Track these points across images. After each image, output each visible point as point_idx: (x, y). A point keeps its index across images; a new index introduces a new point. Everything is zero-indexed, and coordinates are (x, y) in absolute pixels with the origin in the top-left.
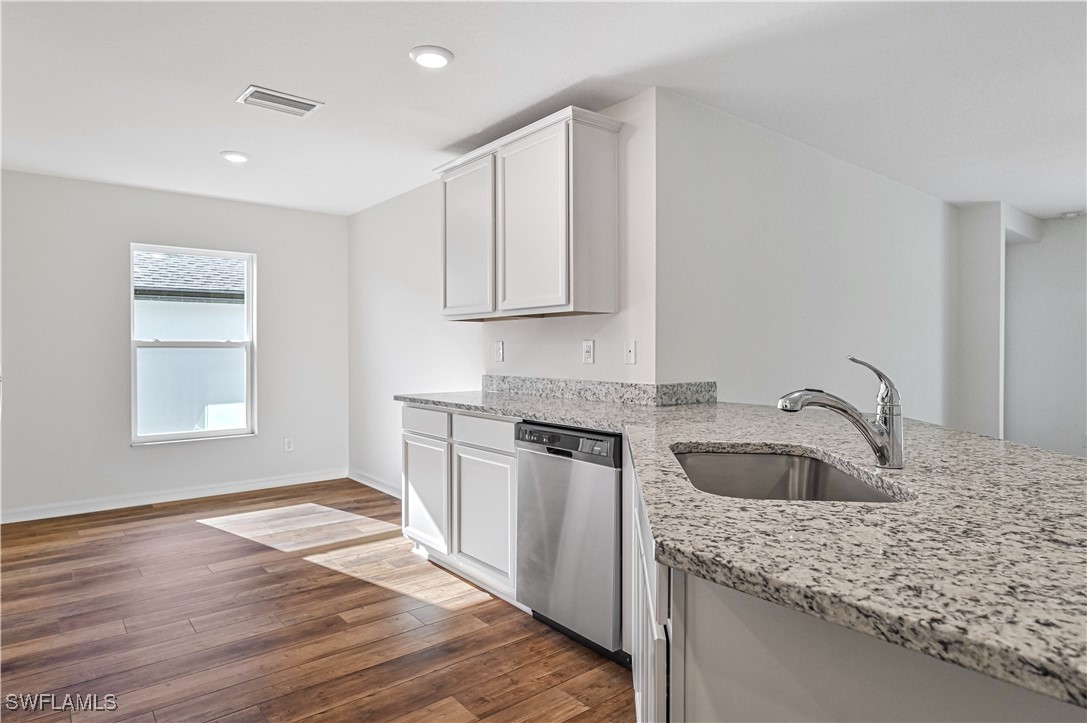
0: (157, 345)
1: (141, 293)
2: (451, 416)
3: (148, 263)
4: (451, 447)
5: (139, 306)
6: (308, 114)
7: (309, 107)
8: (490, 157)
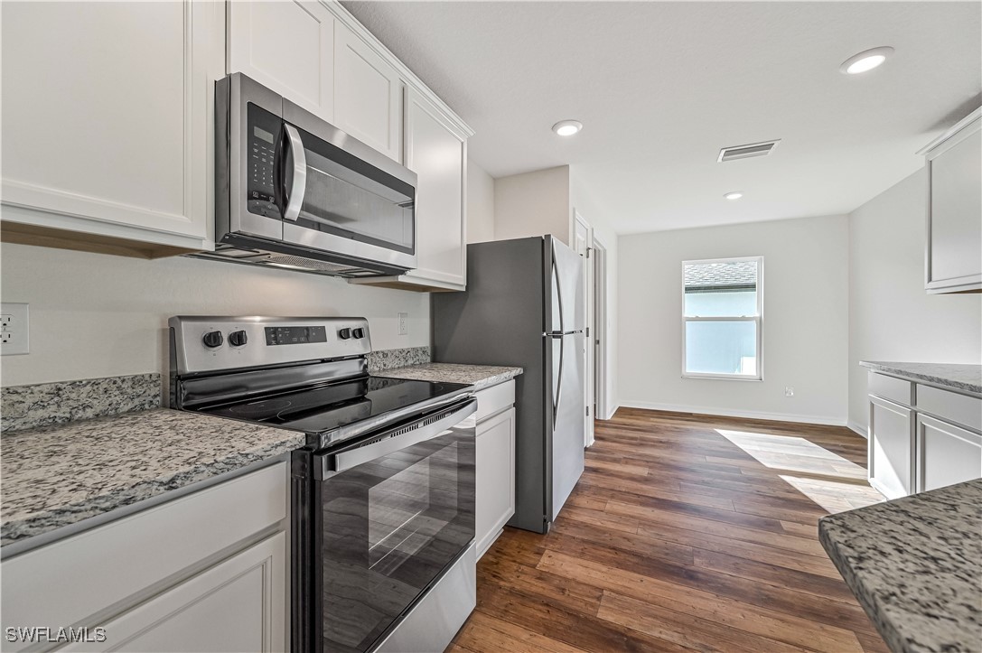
0: (697, 319)
1: (689, 289)
2: (914, 384)
3: (693, 272)
4: (914, 415)
5: (687, 297)
6: (771, 152)
7: (769, 146)
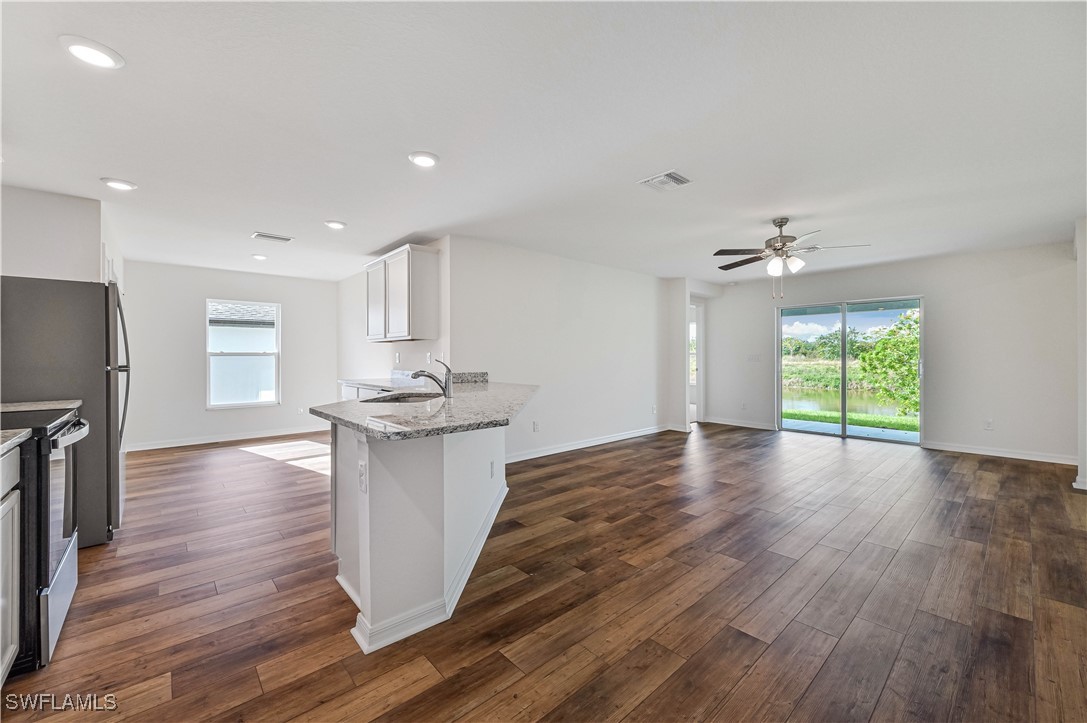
0: (222, 354)
1: (213, 322)
5: (211, 329)
6: (288, 243)
7: (287, 240)
8: (382, 265)
